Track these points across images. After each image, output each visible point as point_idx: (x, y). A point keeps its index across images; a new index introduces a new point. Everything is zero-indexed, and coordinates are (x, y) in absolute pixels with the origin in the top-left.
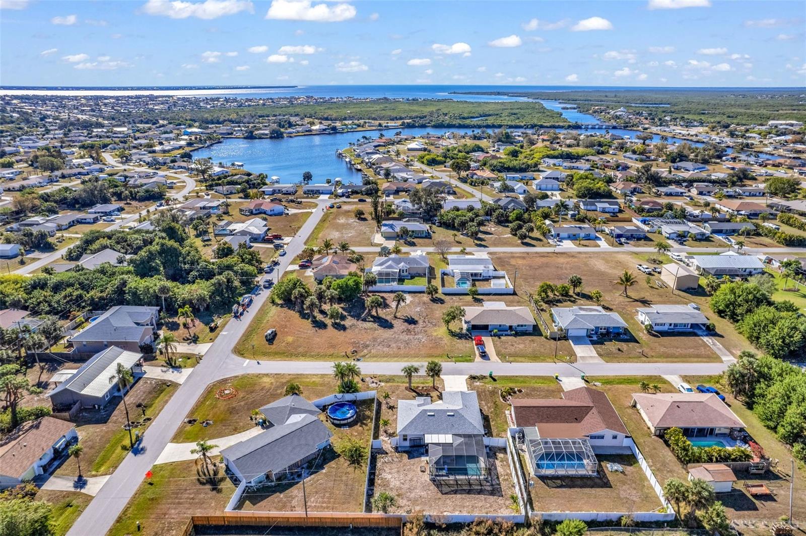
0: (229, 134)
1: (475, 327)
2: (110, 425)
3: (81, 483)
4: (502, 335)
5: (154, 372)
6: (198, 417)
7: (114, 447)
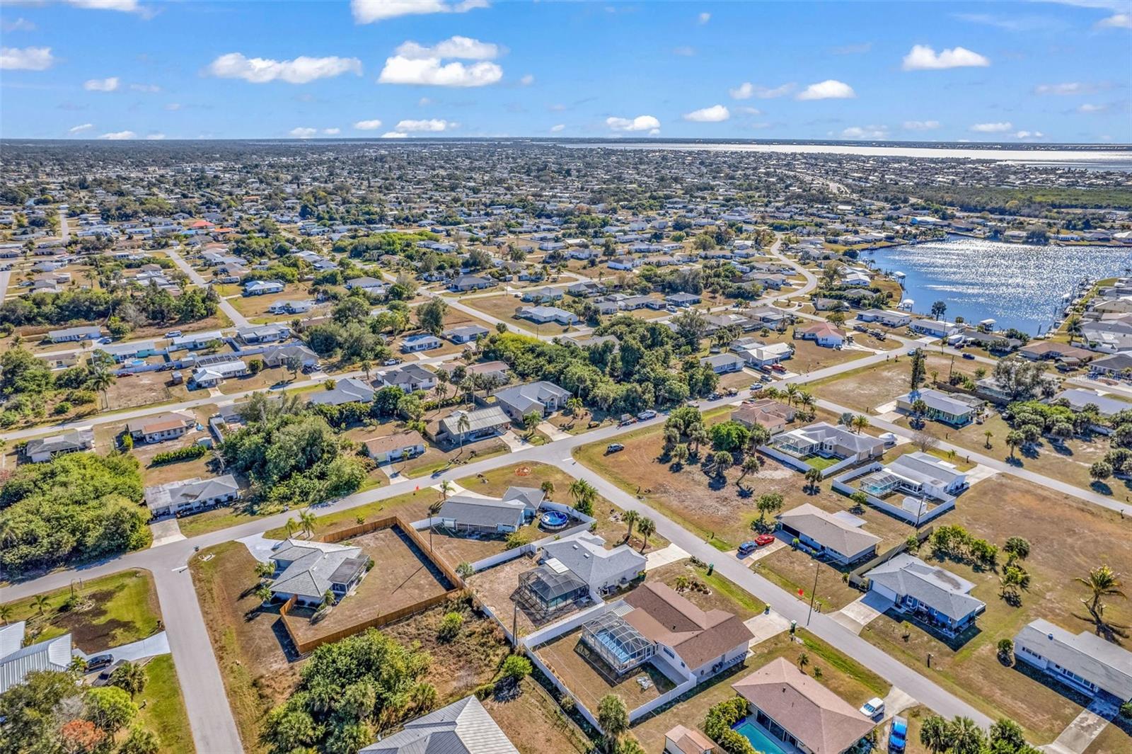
0: (968, 230)
1: (786, 528)
2: (447, 455)
3: (396, 475)
4: (801, 549)
5: (510, 437)
6: (487, 476)
7: (432, 467)
